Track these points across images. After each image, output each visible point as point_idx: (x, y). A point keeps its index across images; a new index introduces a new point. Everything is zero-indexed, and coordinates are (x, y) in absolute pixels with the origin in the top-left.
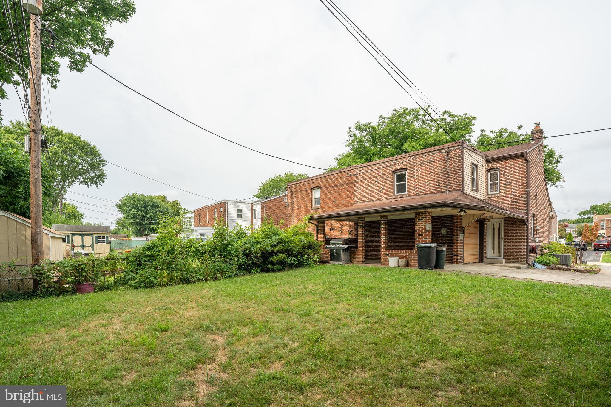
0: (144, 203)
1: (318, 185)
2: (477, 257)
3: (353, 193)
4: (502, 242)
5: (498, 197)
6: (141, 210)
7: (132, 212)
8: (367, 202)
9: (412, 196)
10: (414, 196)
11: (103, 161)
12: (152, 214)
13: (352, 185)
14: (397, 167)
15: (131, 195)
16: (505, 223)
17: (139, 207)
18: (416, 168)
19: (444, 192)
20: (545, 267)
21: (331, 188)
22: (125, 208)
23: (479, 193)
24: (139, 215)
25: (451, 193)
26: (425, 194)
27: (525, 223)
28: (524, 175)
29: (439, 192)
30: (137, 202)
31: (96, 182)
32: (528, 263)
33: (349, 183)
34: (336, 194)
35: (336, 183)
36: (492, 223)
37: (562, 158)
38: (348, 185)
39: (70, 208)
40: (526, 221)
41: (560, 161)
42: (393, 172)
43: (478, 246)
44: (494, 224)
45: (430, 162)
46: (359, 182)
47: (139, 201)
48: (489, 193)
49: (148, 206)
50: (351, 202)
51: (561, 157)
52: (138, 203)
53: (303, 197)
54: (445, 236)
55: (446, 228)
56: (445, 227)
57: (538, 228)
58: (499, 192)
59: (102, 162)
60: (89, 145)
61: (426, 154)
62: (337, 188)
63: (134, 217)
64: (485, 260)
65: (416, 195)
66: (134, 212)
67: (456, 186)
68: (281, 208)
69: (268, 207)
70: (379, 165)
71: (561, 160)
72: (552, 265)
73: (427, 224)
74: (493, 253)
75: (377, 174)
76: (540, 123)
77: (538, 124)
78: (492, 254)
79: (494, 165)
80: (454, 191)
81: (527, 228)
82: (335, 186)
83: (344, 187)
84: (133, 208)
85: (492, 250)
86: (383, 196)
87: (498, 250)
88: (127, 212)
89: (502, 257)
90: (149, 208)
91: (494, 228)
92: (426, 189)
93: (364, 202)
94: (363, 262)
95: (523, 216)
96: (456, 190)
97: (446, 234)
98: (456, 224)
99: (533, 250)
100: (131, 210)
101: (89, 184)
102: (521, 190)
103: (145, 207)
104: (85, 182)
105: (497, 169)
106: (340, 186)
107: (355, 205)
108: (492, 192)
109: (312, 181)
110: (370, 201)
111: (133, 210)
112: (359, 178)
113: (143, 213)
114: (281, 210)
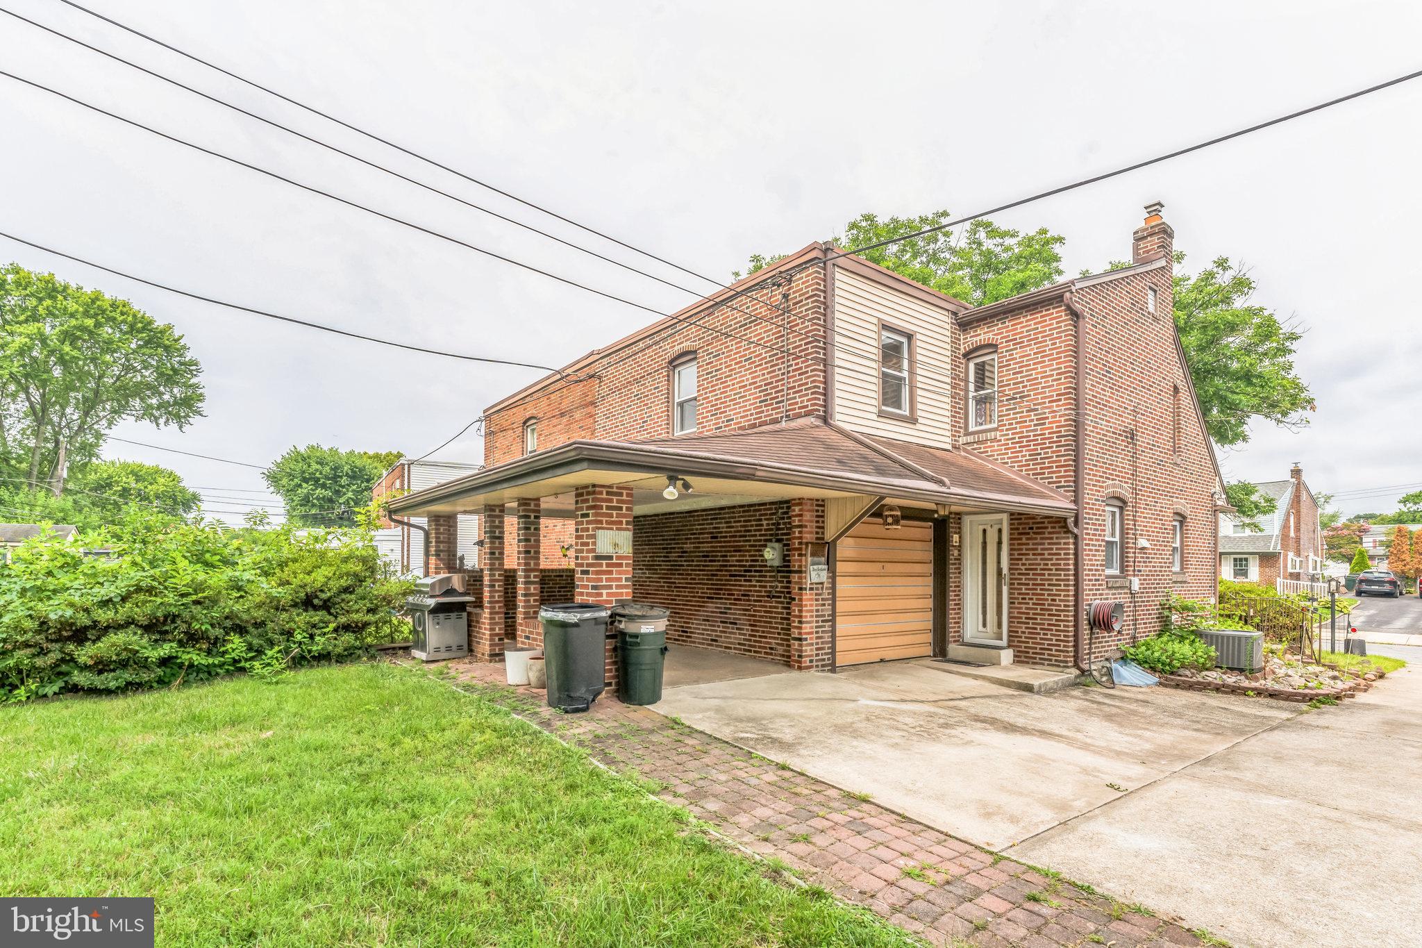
0: (331, 469)
1: (534, 411)
2: (929, 637)
4: (1005, 589)
5: (992, 440)
6: (324, 486)
7: (300, 491)
11: (194, 363)
12: (350, 495)
13: (590, 409)
14: (677, 348)
15: (302, 449)
16: (1012, 529)
17: (318, 479)
19: (776, 422)
20: (1152, 679)
21: (555, 421)
22: (285, 481)
23: (918, 426)
24: (318, 499)
25: (792, 424)
27: (1066, 526)
28: (1066, 364)
30: (315, 466)
31: (178, 416)
32: (1079, 668)
33: (586, 405)
34: (562, 438)
36: (981, 528)
37: (1295, 339)
38: (585, 411)
39: (161, 480)
40: (1071, 521)
41: (1292, 347)
42: (670, 362)
43: (929, 603)
44: (984, 531)
45: (747, 325)
47: (321, 464)
48: (972, 428)
49: (341, 477)
51: (1293, 337)
52: (317, 470)
54: (780, 570)
55: (777, 545)
56: (778, 541)
57: (1143, 542)
58: (995, 425)
59: (191, 367)
60: (150, 323)
62: (565, 420)
63: (306, 501)
64: (953, 649)
65: (714, 435)
66: (305, 491)
67: (803, 400)
71: (1294, 346)
72: (1182, 671)
73: (600, 533)
74: (984, 625)
76: (1162, 206)
77: (1155, 209)
78: (981, 628)
79: (982, 337)
80: (800, 416)
81: (1076, 544)
82: (562, 415)
83: (578, 415)
84: (306, 480)
85: (981, 617)
87: (996, 618)
88: (288, 491)
89: (1004, 643)
90: (344, 481)
91: (985, 543)
92: (737, 414)
94: (494, 655)
95: (1059, 503)
96: (806, 414)
97: (777, 563)
98: (797, 530)
99: (1101, 623)
100: (300, 486)
101: (162, 421)
102: (1059, 415)
103: (335, 478)
104: (147, 413)
105: (993, 347)
106: (570, 413)
108: (981, 424)
109: (524, 403)
111: (304, 485)
113: (329, 493)
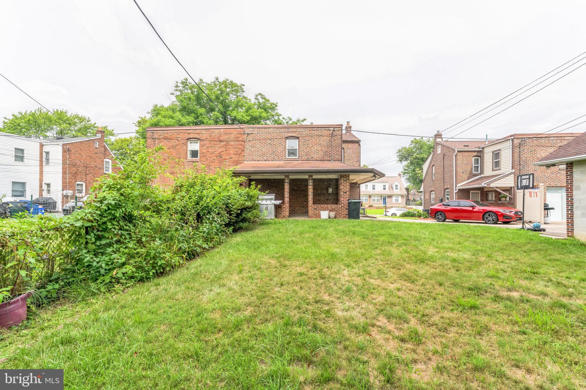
1: (197, 136)
3: (243, 151)
8: (259, 161)
9: (303, 160)
10: (305, 160)
13: (243, 143)
14: (290, 134)
18: (307, 138)
19: (329, 160)
21: (215, 143)
25: (335, 162)
26: (314, 160)
29: (326, 160)
33: (238, 141)
34: (221, 150)
35: (222, 138)
38: (238, 143)
42: (286, 138)
45: (319, 136)
46: (250, 141)
50: (240, 159)
53: (173, 147)
54: (331, 194)
55: (331, 188)
61: (316, 129)
62: (223, 143)
65: (307, 160)
68: (91, 155)
69: (73, 151)
70: (272, 129)
75: (269, 136)
80: (337, 160)
82: (221, 141)
83: (232, 143)
86: (276, 158)
92: (316, 157)
93: (255, 161)
94: (289, 217)
96: (339, 160)
97: (331, 192)
106: (227, 142)
107: (245, 162)
109: (188, 132)
110: (262, 161)
112: (250, 138)
114: (91, 157)
